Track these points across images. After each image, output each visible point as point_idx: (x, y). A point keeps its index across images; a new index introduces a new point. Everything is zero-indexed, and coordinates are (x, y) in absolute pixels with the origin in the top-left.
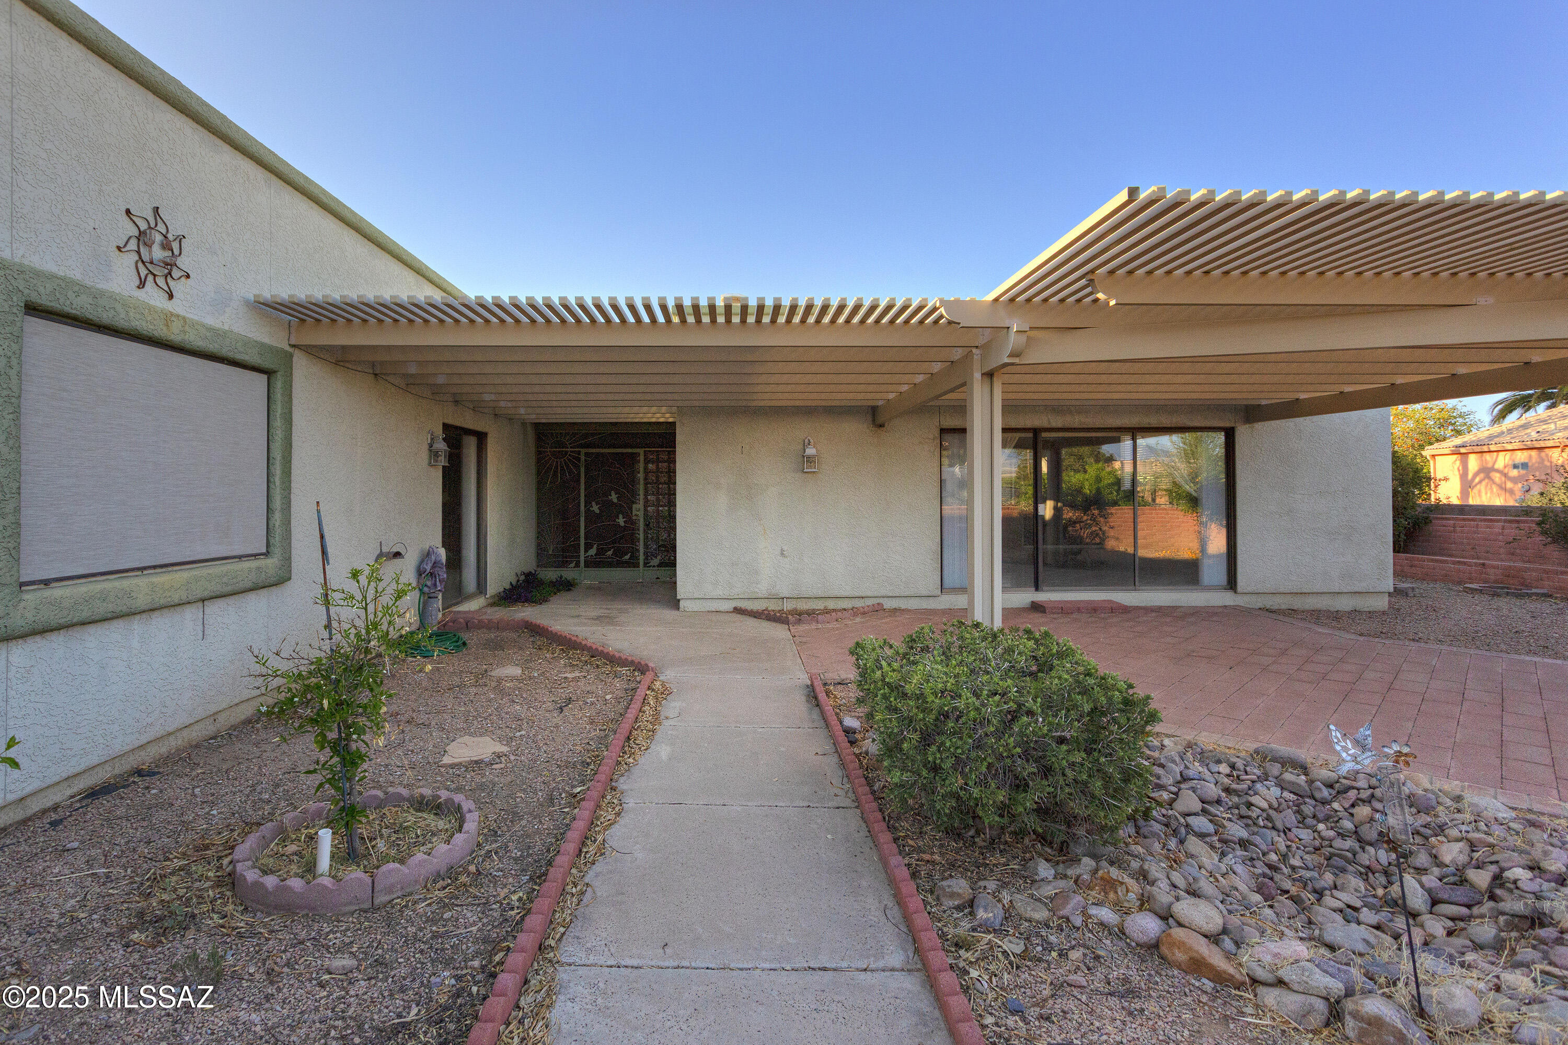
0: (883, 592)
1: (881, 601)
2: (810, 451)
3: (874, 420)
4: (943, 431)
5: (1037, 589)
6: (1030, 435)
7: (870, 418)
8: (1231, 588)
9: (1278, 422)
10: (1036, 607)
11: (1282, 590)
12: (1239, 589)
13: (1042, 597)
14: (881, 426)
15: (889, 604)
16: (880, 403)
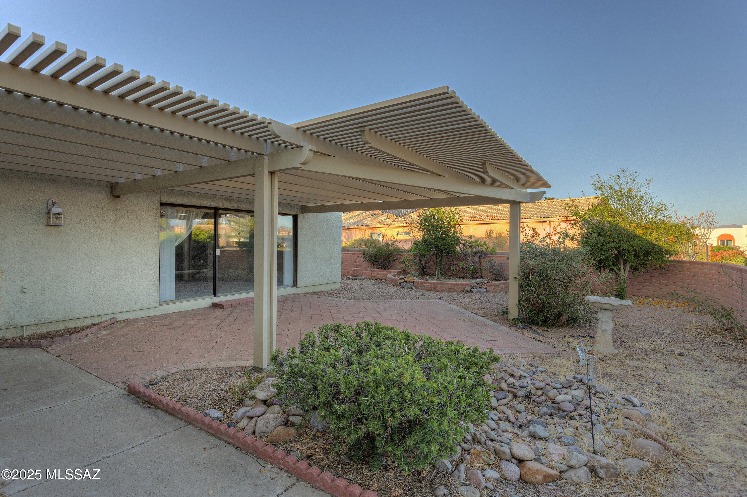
0: (117, 310)
1: (115, 316)
2: (55, 210)
3: (112, 192)
4: (163, 204)
5: (215, 296)
6: (213, 211)
7: (108, 190)
8: (295, 286)
9: (311, 214)
10: (215, 306)
11: (311, 285)
12: (298, 285)
13: (218, 300)
14: (118, 197)
15: (120, 317)
16: (121, 181)
